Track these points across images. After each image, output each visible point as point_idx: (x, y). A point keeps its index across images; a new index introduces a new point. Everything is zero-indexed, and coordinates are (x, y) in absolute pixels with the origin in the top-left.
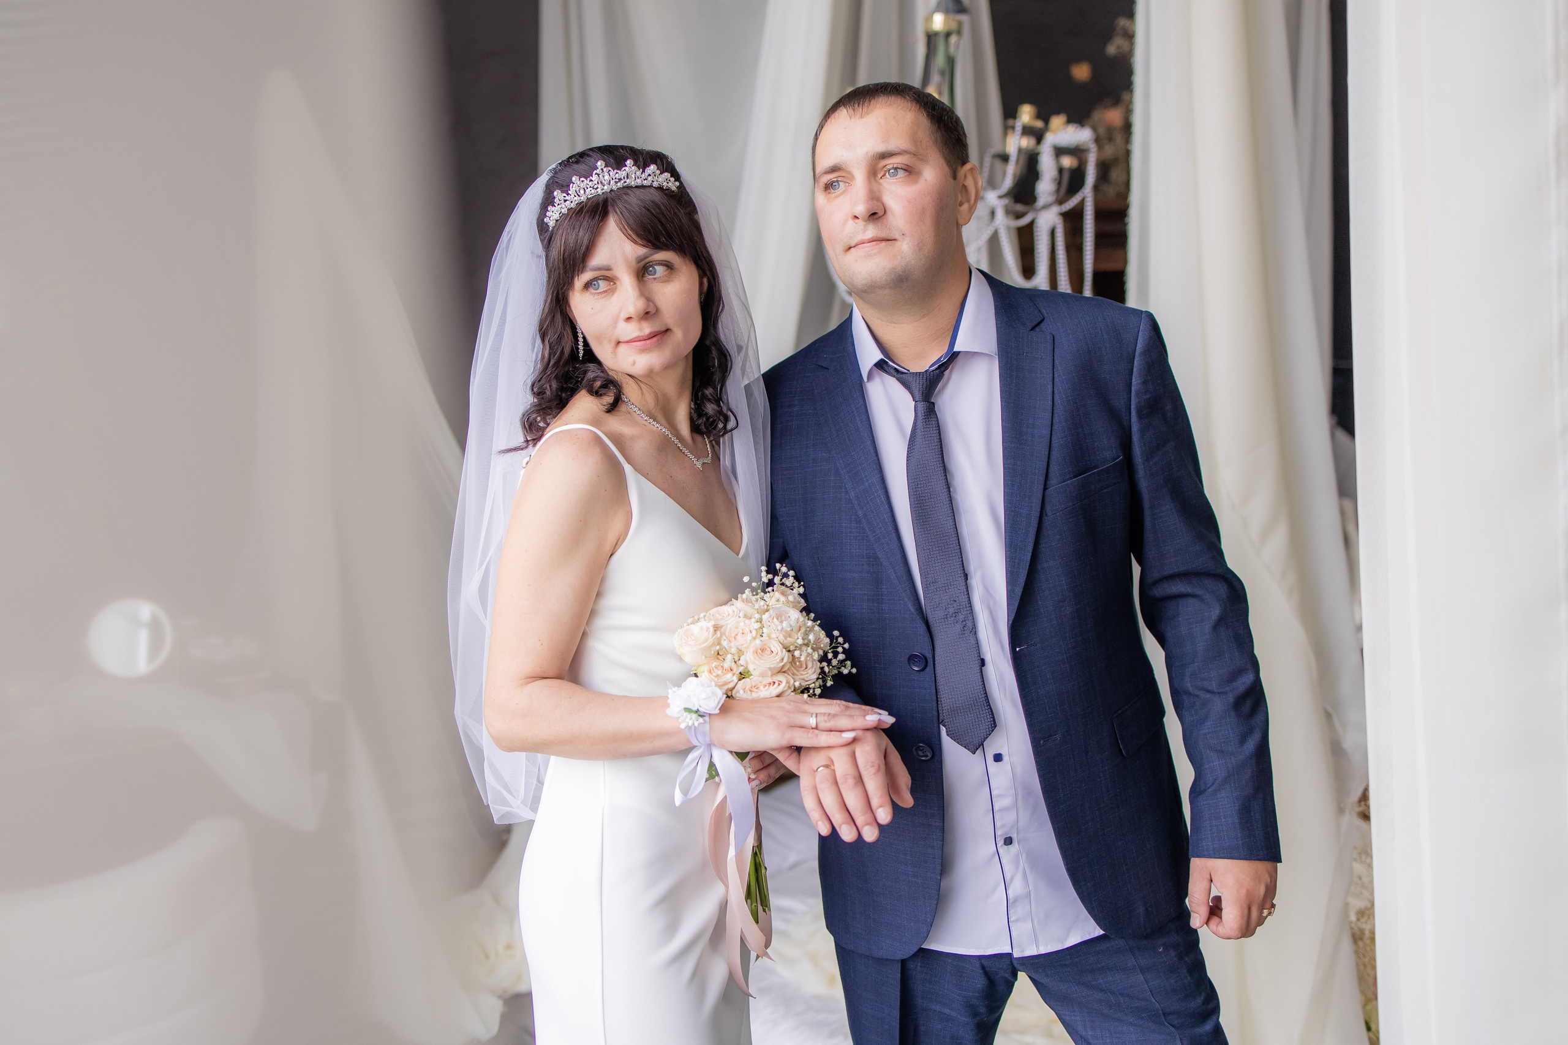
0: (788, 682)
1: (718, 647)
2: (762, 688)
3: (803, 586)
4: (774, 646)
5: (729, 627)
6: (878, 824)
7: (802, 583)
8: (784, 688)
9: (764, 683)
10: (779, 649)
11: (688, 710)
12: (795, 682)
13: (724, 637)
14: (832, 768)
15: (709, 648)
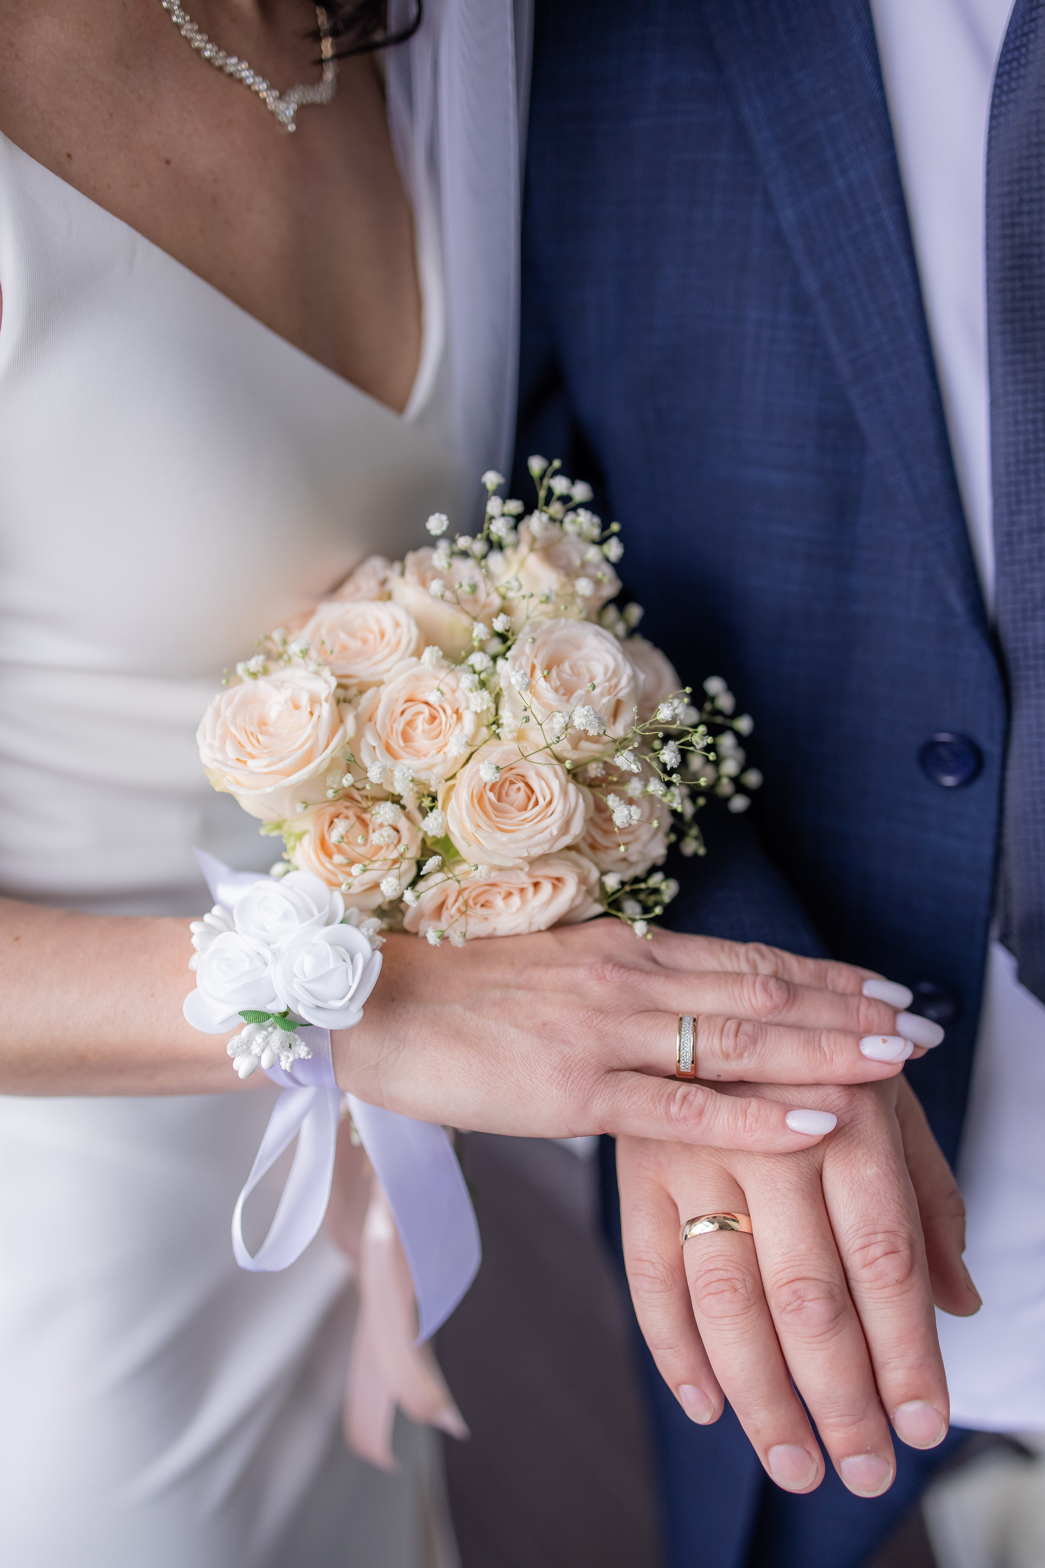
0: (583, 880)
1: (347, 780)
2: (499, 902)
3: (620, 535)
4: (539, 775)
5: (385, 693)
6: (899, 1446)
7: (615, 527)
8: (573, 900)
9: (504, 888)
10: (556, 785)
11: (258, 1017)
12: (604, 873)
13: (370, 739)
14: (742, 1225)
15: (319, 779)
